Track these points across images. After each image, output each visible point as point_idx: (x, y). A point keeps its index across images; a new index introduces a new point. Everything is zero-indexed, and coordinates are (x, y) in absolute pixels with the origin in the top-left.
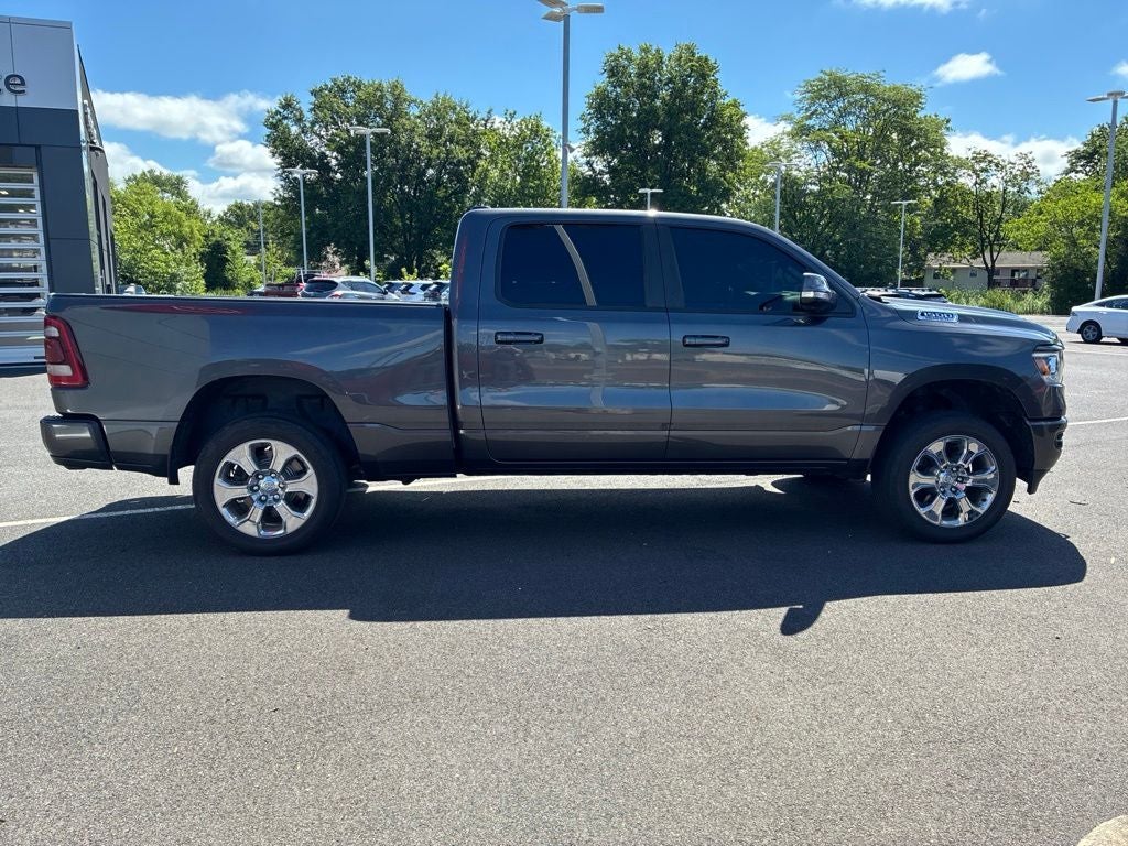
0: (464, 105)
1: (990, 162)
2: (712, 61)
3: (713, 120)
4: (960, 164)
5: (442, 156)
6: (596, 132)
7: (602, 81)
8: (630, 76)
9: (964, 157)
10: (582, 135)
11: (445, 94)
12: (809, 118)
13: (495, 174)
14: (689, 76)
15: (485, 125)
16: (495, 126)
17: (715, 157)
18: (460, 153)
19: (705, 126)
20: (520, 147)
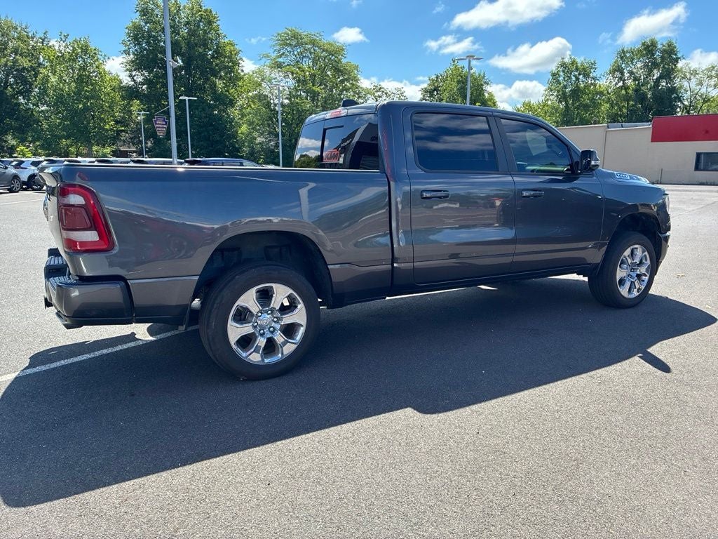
0: (24, 26)
1: (383, 92)
2: (214, 13)
3: (219, 53)
4: (368, 92)
5: (9, 64)
6: (134, 54)
7: (136, 18)
8: (157, 17)
9: (369, 88)
10: (124, 55)
11: (7, 17)
12: (280, 56)
13: (53, 80)
14: (200, 21)
15: (43, 43)
16: (51, 44)
17: (221, 78)
18: (24, 62)
19: (213, 57)
20: (74, 60)
